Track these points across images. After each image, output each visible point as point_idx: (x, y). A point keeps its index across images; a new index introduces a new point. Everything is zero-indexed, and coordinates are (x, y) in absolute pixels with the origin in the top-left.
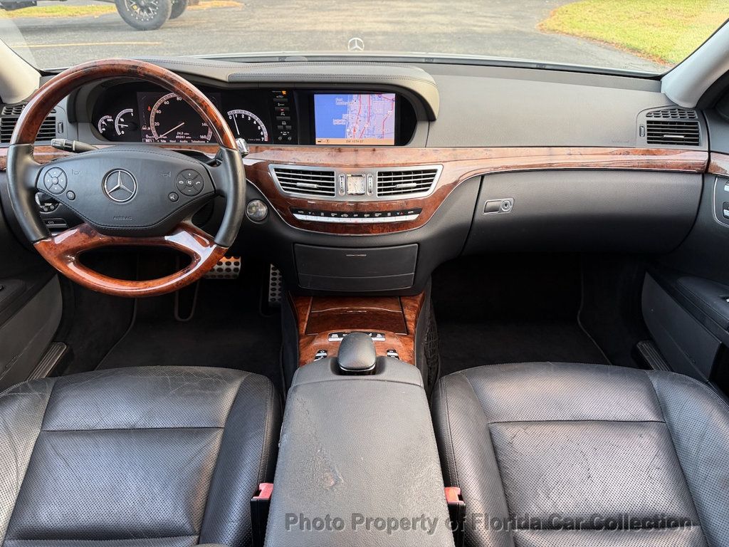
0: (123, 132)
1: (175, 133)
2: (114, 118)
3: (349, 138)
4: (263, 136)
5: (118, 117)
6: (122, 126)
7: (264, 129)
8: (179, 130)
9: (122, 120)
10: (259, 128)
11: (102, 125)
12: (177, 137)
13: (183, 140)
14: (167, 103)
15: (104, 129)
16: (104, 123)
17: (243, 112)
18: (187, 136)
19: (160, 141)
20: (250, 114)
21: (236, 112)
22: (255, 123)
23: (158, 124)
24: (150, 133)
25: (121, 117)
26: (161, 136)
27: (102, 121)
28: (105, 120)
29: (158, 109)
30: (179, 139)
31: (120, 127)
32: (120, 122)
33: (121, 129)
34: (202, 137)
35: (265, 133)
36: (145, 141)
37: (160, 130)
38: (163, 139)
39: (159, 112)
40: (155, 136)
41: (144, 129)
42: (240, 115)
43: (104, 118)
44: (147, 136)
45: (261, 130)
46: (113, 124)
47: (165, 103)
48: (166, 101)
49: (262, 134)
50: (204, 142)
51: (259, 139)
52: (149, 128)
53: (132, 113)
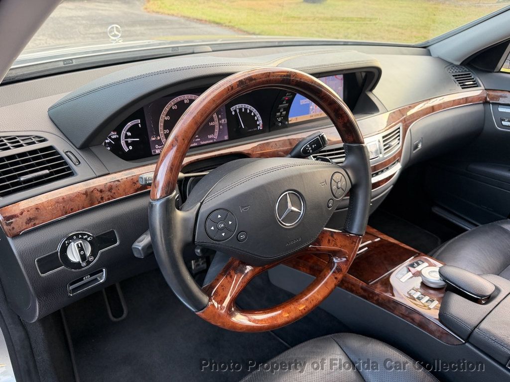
0: (131, 148)
2: (119, 134)
3: (312, 113)
4: (259, 125)
5: (124, 132)
6: (129, 140)
7: (260, 118)
9: (129, 134)
10: (256, 118)
11: (106, 143)
14: (175, 107)
16: (108, 141)
17: (243, 106)
20: (249, 107)
21: (238, 106)
22: (252, 114)
23: (168, 131)
24: (159, 143)
25: (127, 131)
28: (110, 138)
29: (166, 116)
31: (126, 142)
32: (127, 137)
33: (128, 144)
34: (210, 137)
35: (260, 122)
36: (155, 152)
39: (168, 118)
41: (154, 139)
42: (240, 109)
44: (157, 146)
45: (258, 120)
46: (118, 140)
47: (173, 108)
48: (174, 105)
49: (258, 123)
50: (212, 141)
51: (256, 129)
52: (159, 138)
53: (140, 125)
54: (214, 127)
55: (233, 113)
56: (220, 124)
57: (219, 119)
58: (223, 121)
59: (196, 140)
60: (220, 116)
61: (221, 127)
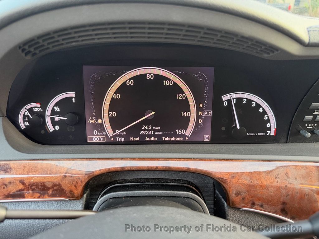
0: (57, 128)
1: (139, 127)
2: (44, 107)
4: (269, 129)
5: (50, 105)
6: (57, 118)
7: (273, 119)
8: (146, 122)
9: (57, 109)
10: (266, 118)
11: (24, 116)
12: (141, 133)
13: (149, 136)
14: (131, 83)
15: (27, 124)
16: (27, 114)
17: (246, 96)
18: (157, 131)
19: (115, 139)
20: (256, 99)
22: (261, 110)
23: (114, 114)
24: (101, 127)
25: (56, 105)
26: (117, 132)
27: (24, 111)
28: (30, 110)
29: (116, 93)
30: (145, 136)
31: (52, 120)
32: (53, 112)
33: (54, 123)
34: (179, 132)
35: (273, 124)
36: (91, 139)
37: (115, 124)
38: (120, 136)
39: (118, 96)
40: (110, 132)
41: (92, 121)
42: (239, 100)
43: (29, 106)
44: (95, 132)
45: (268, 121)
46: (42, 115)
47: (128, 83)
48: (130, 80)
49: (268, 125)
50: (181, 139)
51: (263, 134)
52: (100, 121)
53: (74, 99)
54: (188, 118)
55: (225, 104)
56: (199, 117)
57: (199, 109)
58: (205, 113)
59: (156, 133)
60: (201, 105)
61: (201, 121)
